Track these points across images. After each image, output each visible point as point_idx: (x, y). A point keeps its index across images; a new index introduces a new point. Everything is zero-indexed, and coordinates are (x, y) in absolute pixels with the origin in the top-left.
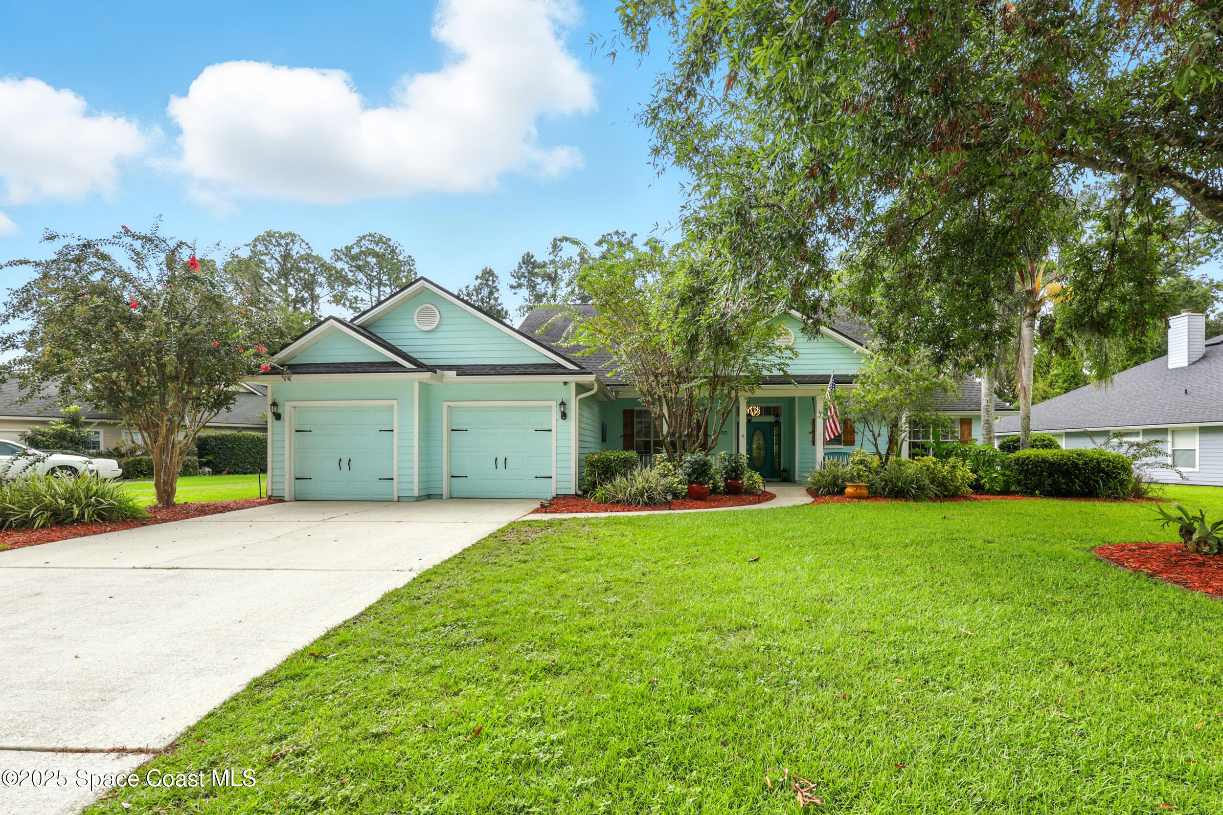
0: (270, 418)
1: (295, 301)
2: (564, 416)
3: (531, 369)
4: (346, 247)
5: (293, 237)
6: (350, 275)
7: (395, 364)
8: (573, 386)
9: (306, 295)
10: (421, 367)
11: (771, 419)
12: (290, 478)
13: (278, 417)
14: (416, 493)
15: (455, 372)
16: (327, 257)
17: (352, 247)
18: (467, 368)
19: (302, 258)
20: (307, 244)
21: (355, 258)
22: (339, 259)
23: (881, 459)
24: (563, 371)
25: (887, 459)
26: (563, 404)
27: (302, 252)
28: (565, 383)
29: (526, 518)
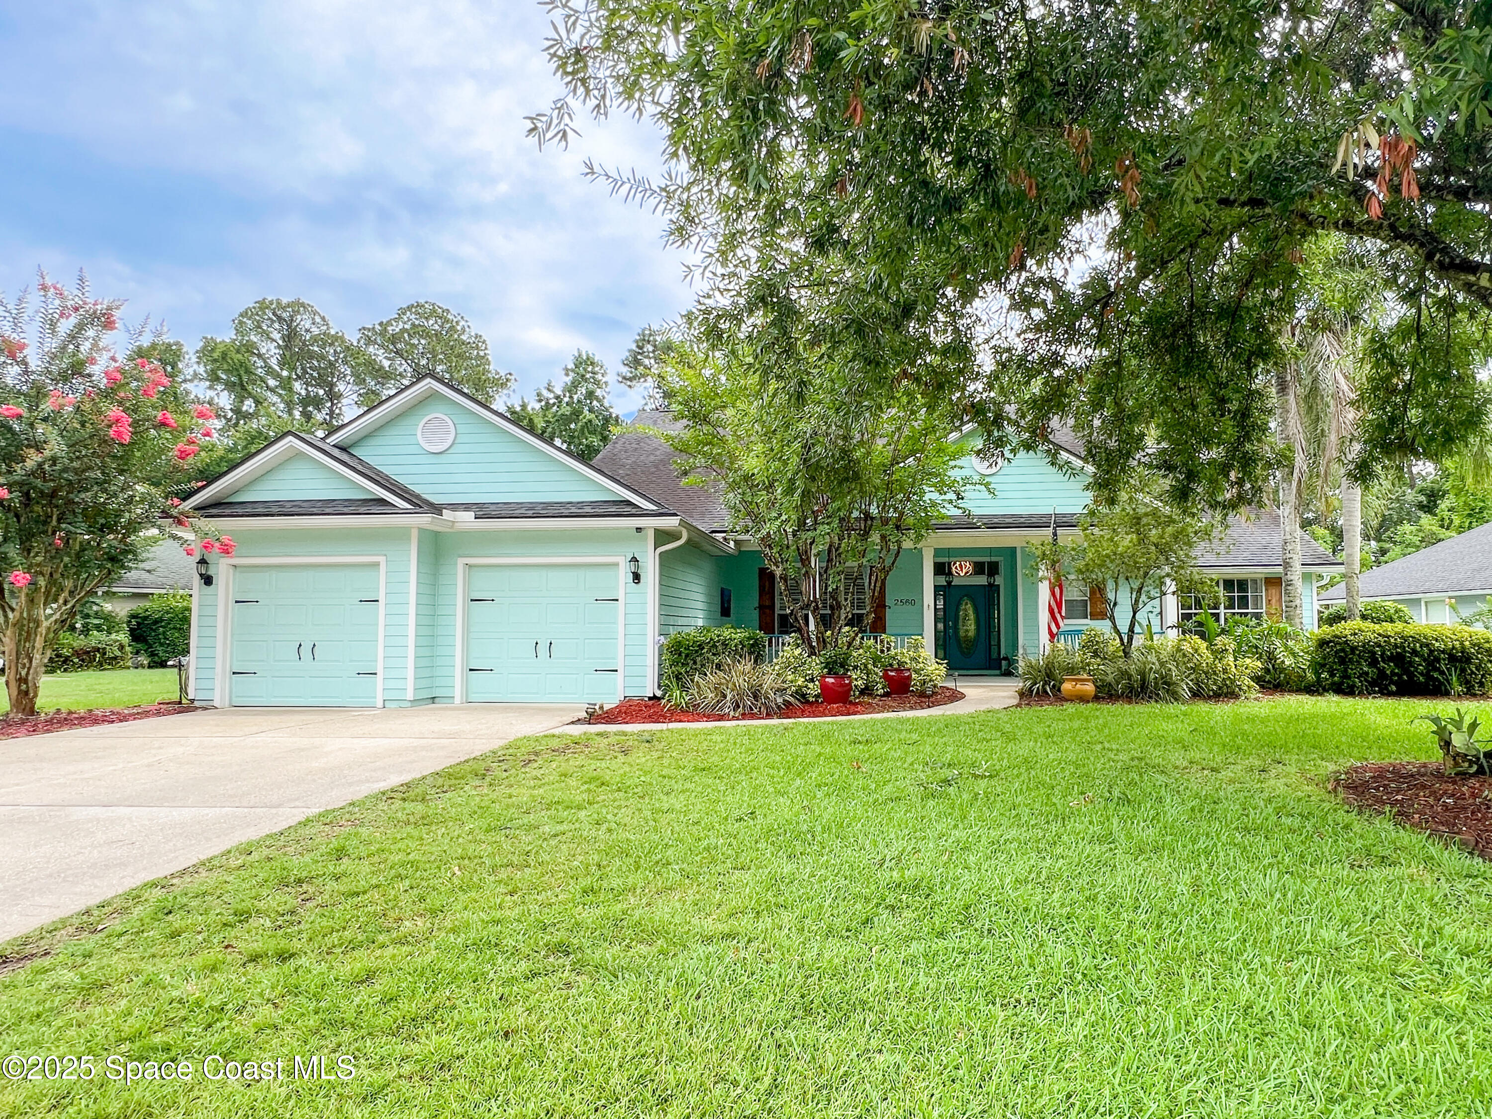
0: (197, 581)
1: (306, 402)
2: (637, 577)
3: (588, 510)
4: (381, 324)
5: (298, 306)
6: (386, 363)
7: (382, 502)
8: (651, 534)
9: (321, 392)
10: (419, 504)
11: (982, 580)
12: (224, 671)
13: (208, 580)
14: (410, 695)
15: (472, 514)
16: (353, 337)
17: (389, 323)
18: (493, 507)
19: (315, 340)
20: (323, 319)
21: (394, 339)
22: (369, 341)
23: (1121, 639)
24: (634, 511)
25: (1130, 639)
26: (634, 560)
27: (315, 331)
28: (639, 530)
29: (556, 732)
